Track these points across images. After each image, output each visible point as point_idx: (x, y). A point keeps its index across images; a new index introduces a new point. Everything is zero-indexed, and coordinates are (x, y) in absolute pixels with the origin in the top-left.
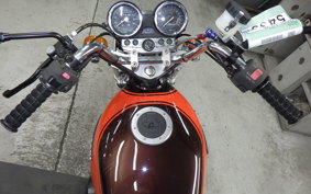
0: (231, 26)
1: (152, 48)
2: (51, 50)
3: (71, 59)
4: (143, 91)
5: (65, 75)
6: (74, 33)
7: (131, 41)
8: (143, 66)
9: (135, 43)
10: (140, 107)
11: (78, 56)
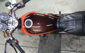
0: (11, 7)
1: (11, 22)
2: (9, 44)
3: (12, 40)
4: (21, 25)
5: (15, 42)
6: (6, 39)
7: (8, 26)
8: (15, 25)
9: (9, 26)
10: (25, 26)
11: (11, 39)
